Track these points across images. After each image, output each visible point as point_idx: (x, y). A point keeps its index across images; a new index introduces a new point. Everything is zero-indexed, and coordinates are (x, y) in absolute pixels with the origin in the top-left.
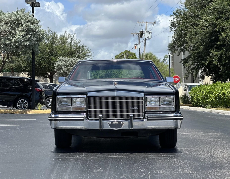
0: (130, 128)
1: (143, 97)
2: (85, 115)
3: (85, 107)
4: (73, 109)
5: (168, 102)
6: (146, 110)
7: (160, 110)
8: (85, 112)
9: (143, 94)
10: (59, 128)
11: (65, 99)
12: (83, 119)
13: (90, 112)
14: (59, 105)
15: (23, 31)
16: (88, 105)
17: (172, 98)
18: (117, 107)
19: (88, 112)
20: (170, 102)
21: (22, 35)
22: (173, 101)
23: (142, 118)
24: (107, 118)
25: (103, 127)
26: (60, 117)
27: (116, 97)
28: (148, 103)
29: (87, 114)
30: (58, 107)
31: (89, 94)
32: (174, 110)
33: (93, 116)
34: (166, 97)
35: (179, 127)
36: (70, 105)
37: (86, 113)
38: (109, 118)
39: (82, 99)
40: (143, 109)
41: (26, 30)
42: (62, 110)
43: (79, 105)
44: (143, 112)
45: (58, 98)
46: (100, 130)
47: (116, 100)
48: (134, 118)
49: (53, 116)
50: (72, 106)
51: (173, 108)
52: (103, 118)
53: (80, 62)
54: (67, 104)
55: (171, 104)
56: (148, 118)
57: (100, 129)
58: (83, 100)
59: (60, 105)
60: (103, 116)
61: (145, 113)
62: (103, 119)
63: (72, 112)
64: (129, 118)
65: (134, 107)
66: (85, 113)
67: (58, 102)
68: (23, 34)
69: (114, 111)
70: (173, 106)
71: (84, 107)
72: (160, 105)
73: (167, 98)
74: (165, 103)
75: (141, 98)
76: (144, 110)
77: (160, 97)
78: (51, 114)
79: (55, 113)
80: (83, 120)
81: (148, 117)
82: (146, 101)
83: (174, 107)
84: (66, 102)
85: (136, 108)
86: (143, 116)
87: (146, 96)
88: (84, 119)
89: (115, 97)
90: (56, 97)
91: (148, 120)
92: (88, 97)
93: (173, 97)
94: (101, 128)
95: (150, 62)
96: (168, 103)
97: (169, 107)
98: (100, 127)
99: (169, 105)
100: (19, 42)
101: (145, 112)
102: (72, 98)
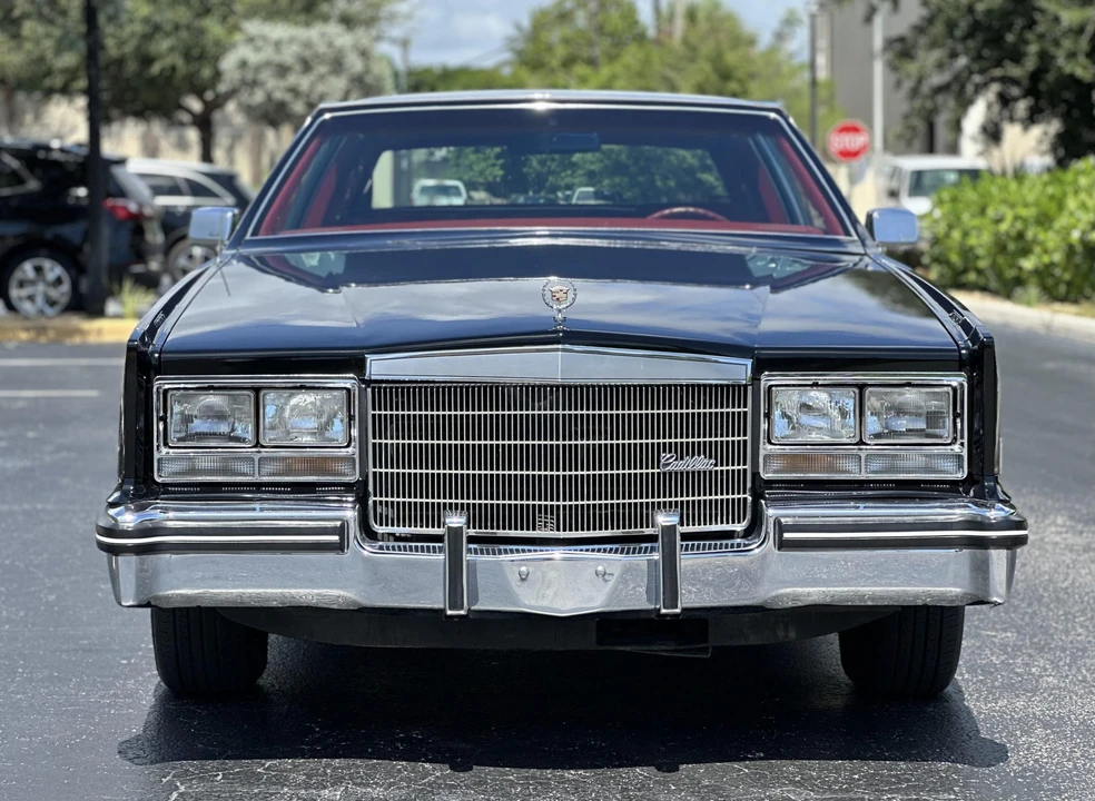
0: (657, 602)
1: (745, 386)
2: (350, 514)
3: (350, 450)
4: (268, 468)
5: (918, 415)
6: (765, 476)
7: (863, 476)
8: (348, 487)
9: (749, 362)
10: (167, 597)
11: (213, 399)
12: (336, 538)
13: (384, 485)
14: (172, 436)
16: (371, 441)
17: (946, 389)
18: (572, 457)
19: (371, 488)
20: (933, 418)
22: (956, 416)
23: (739, 527)
24: (501, 533)
25: (474, 598)
26: (171, 524)
27: (564, 387)
28: (780, 427)
29: (362, 501)
30: (164, 450)
31: (378, 367)
32: (962, 475)
33: (405, 515)
34: (909, 385)
35: (995, 599)
36: (250, 436)
37: (359, 491)
38: (513, 533)
39: (327, 395)
40: (748, 467)
42: (193, 471)
43: (306, 439)
44: (749, 485)
45: (166, 391)
46: (452, 617)
47: (561, 412)
48: (685, 529)
49: (128, 519)
50: (257, 444)
51: (949, 465)
52: (472, 532)
53: (327, 116)
54: (224, 428)
55: (938, 431)
56: (781, 536)
57: (449, 612)
58: (335, 402)
59: (180, 440)
60: (476, 516)
61: (757, 496)
62: (471, 540)
63: (258, 486)
64: (648, 531)
65: (682, 452)
66: (350, 499)
67: (164, 419)
69: (548, 487)
70: (956, 448)
71: (343, 452)
72: (861, 442)
73: (910, 396)
74: (903, 424)
75: (733, 392)
76: (756, 475)
77: (862, 387)
78: (113, 505)
79: (141, 497)
80: (339, 547)
81: (781, 528)
82: (768, 416)
83: (959, 457)
84: (220, 416)
85: (701, 463)
86: (748, 516)
87: (767, 380)
88: (342, 539)
89: (557, 387)
90: (150, 382)
91: (783, 545)
92: (369, 382)
93: (955, 390)
94: (462, 608)
95: (773, 115)
96: (923, 425)
97: (927, 456)
98: (455, 597)
99: (928, 436)
101: (760, 488)
102: (257, 390)
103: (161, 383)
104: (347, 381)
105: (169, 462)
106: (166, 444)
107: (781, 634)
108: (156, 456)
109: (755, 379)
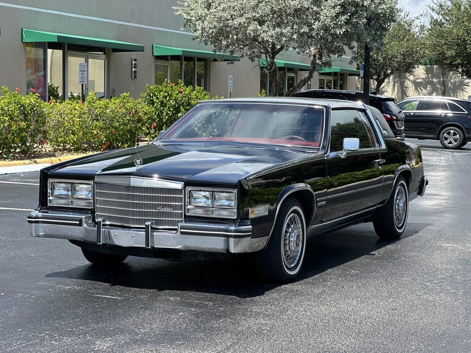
0: (145, 246)
1: (182, 190)
2: (84, 217)
6: (187, 214)
7: (211, 216)
8: (90, 210)
9: (183, 183)
12: (78, 222)
13: (98, 210)
15: (334, 7)
16: (95, 198)
17: (234, 194)
18: (134, 205)
19: (96, 210)
21: (331, 15)
29: (93, 214)
30: (52, 198)
31: (97, 179)
32: (235, 218)
34: (224, 192)
35: (231, 251)
37: (93, 211)
39: (89, 186)
40: (183, 212)
41: (340, 4)
44: (183, 217)
45: (52, 183)
46: (98, 245)
49: (35, 214)
50: (72, 198)
51: (233, 215)
56: (180, 230)
57: (98, 243)
59: (55, 195)
65: (164, 206)
67: (51, 190)
68: (333, 13)
69: (134, 213)
72: (213, 207)
75: (178, 191)
76: (185, 214)
77: (213, 192)
80: (80, 225)
81: (180, 228)
82: (189, 198)
83: (235, 212)
85: (169, 210)
87: (189, 189)
90: (47, 180)
91: (182, 233)
92: (95, 183)
94: (100, 242)
98: (98, 240)
100: (326, 29)
102: (72, 183)
103: (50, 181)
104: (92, 182)
105: (53, 201)
106: (52, 196)
107: (199, 258)
108: (49, 198)
109: (185, 188)
